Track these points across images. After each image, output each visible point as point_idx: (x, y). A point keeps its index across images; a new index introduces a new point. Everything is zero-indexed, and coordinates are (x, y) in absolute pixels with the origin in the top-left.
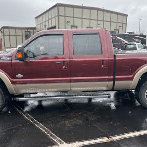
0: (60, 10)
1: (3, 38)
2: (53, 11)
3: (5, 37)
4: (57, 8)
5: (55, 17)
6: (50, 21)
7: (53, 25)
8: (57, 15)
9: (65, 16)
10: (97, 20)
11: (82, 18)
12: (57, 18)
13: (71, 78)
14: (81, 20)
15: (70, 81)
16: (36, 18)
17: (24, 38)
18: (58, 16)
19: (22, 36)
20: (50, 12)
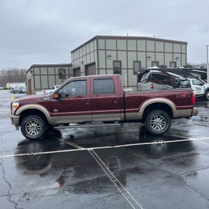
0: (99, 43)
1: (32, 78)
2: (91, 44)
3: (36, 77)
4: (95, 41)
5: (94, 51)
6: (88, 56)
7: (92, 61)
8: (96, 48)
9: (106, 50)
10: (146, 52)
11: (127, 51)
12: (96, 52)
13: (93, 112)
14: (125, 53)
15: (92, 114)
16: (72, 52)
17: (57, 77)
18: (98, 50)
19: (55, 75)
20: (88, 46)
